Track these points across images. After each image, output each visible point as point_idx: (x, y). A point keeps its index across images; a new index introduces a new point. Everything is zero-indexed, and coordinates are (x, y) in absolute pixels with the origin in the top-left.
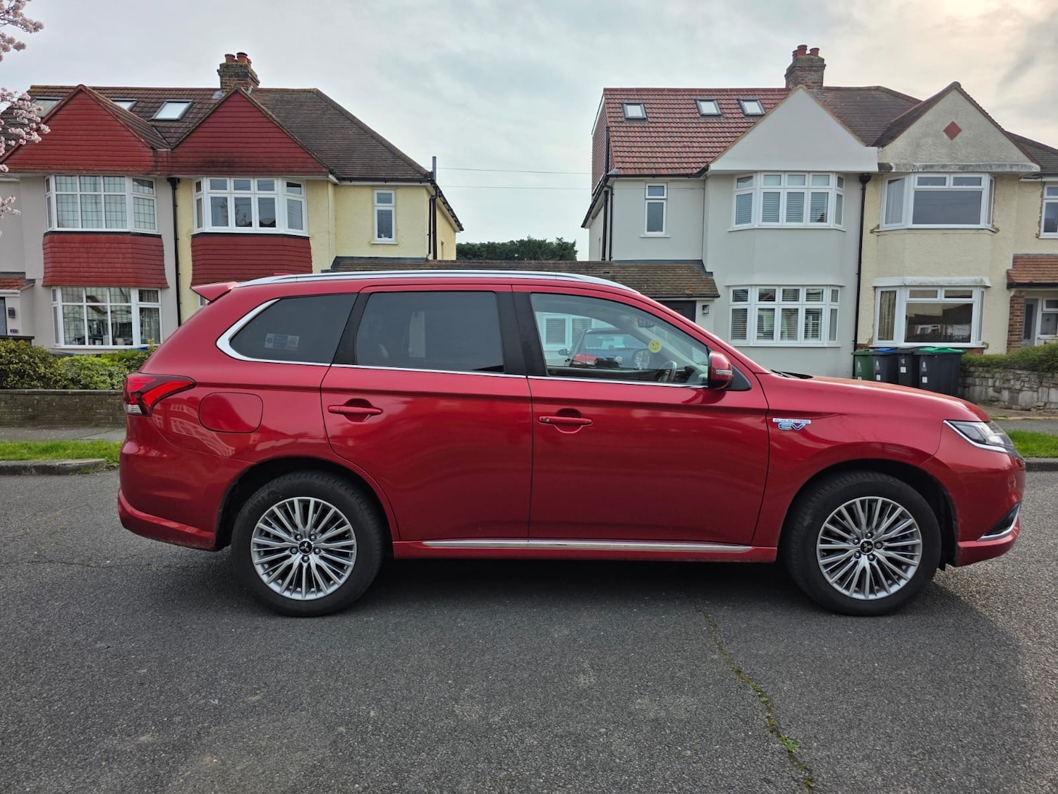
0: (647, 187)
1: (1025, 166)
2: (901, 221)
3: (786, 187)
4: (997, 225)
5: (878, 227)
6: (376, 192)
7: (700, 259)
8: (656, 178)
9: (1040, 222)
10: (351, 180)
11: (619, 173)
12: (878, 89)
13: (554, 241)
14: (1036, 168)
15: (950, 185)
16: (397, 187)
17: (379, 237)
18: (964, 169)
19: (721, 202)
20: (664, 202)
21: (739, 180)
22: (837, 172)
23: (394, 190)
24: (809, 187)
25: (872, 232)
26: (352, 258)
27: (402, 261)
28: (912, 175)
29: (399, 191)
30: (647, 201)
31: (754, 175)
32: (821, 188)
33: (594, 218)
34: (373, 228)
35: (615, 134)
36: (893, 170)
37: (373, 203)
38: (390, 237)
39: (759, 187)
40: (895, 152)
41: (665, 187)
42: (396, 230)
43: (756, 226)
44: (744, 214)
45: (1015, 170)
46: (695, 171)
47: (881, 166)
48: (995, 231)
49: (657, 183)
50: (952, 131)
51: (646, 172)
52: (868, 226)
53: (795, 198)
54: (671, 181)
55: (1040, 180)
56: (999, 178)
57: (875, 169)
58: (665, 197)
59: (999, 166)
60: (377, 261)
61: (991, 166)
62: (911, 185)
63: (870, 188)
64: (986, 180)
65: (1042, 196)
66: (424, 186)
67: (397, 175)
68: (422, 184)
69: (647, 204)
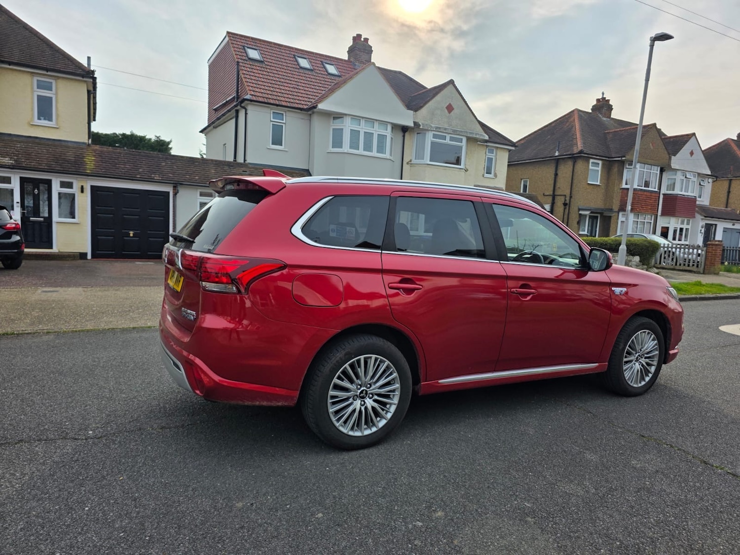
0: (272, 113)
1: (481, 135)
2: (423, 159)
3: (363, 128)
4: (467, 167)
5: (411, 161)
6: (35, 79)
7: (307, 169)
8: (279, 107)
9: (484, 168)
10: (10, 63)
11: (252, 99)
12: (400, 73)
13: (153, 138)
14: (487, 137)
15: (448, 141)
16: (58, 78)
17: (39, 119)
18: (455, 132)
19: (322, 130)
20: (284, 125)
21: (335, 118)
22: (392, 123)
23: (55, 80)
24: (377, 130)
25: (408, 163)
26: (10, 135)
27: (63, 143)
28: (430, 132)
29: (60, 82)
30: (272, 123)
31: (345, 117)
32: (383, 132)
33: (215, 127)
34: (33, 110)
35: (243, 68)
36: (421, 127)
37: (32, 88)
38: (50, 119)
39: (348, 126)
40: (422, 117)
41: (284, 115)
42: (57, 115)
43: (346, 151)
44: (338, 142)
45: (477, 136)
46: (305, 107)
47: (415, 123)
48: (466, 170)
49: (279, 110)
50: (450, 108)
51: (272, 101)
52: (406, 160)
53: (369, 136)
54: (288, 111)
55: (486, 144)
56: (469, 139)
57: (412, 125)
58: (284, 122)
59: (471, 133)
60: (37, 141)
61: (467, 132)
62: (429, 137)
63: (407, 135)
64: (464, 140)
65: (486, 153)
66: (85, 81)
67: (58, 67)
68: (84, 79)
69: (271, 125)
